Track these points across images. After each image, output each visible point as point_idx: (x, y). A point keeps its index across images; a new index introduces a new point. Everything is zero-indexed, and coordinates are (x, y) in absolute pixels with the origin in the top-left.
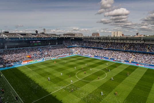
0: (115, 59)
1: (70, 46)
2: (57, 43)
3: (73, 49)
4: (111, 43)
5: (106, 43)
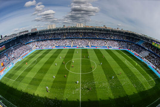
0: (77, 46)
1: (27, 43)
2: (16, 43)
3: (30, 45)
4: (67, 33)
5: (62, 33)
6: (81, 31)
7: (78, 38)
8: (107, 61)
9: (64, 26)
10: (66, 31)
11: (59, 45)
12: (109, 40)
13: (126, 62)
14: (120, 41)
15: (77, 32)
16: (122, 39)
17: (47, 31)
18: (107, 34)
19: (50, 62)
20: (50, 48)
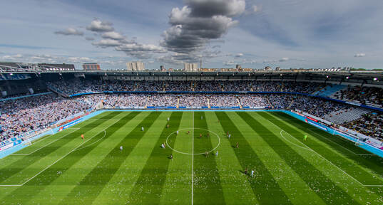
0: (187, 107)
1: (75, 95)
3: (86, 100)
4: (168, 81)
5: (159, 82)
6: (194, 79)
7: (188, 93)
8: (239, 132)
9: (161, 67)
10: (166, 78)
11: (154, 105)
12: (244, 94)
13: (282, 134)
14: (269, 94)
15: (186, 82)
16: (273, 89)
17: (126, 75)
18: (242, 82)
19: (136, 135)
20: (137, 109)
